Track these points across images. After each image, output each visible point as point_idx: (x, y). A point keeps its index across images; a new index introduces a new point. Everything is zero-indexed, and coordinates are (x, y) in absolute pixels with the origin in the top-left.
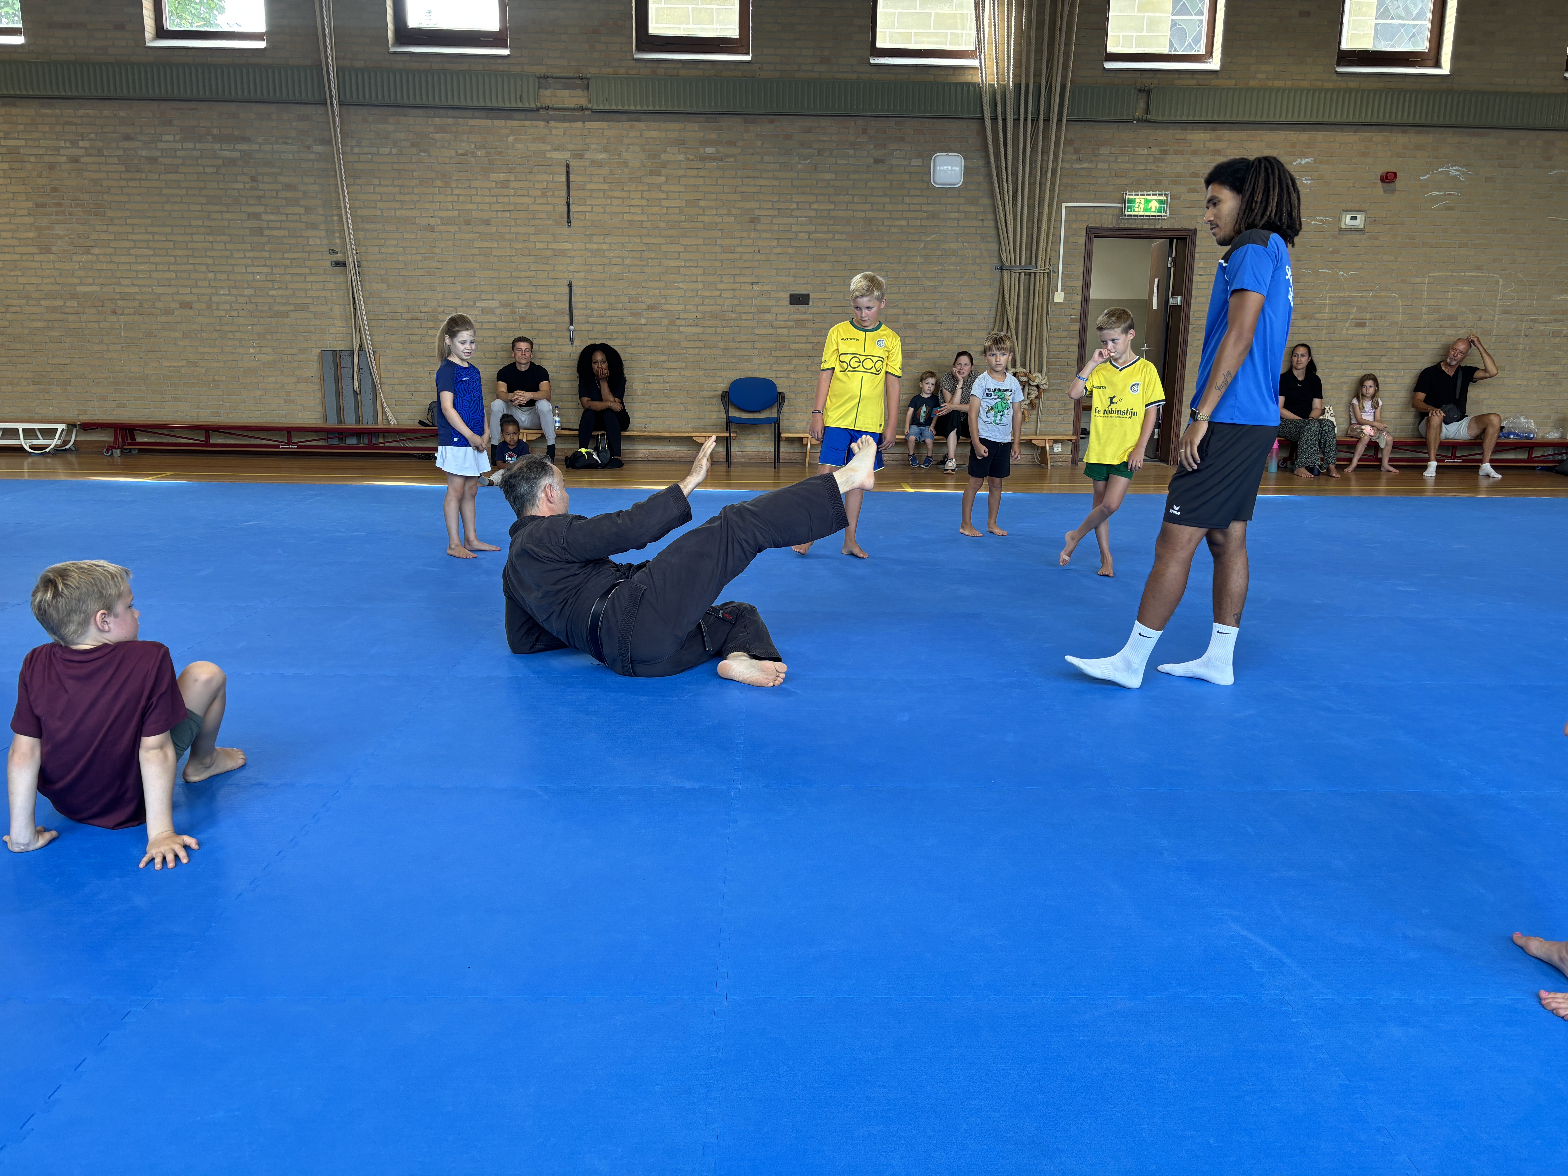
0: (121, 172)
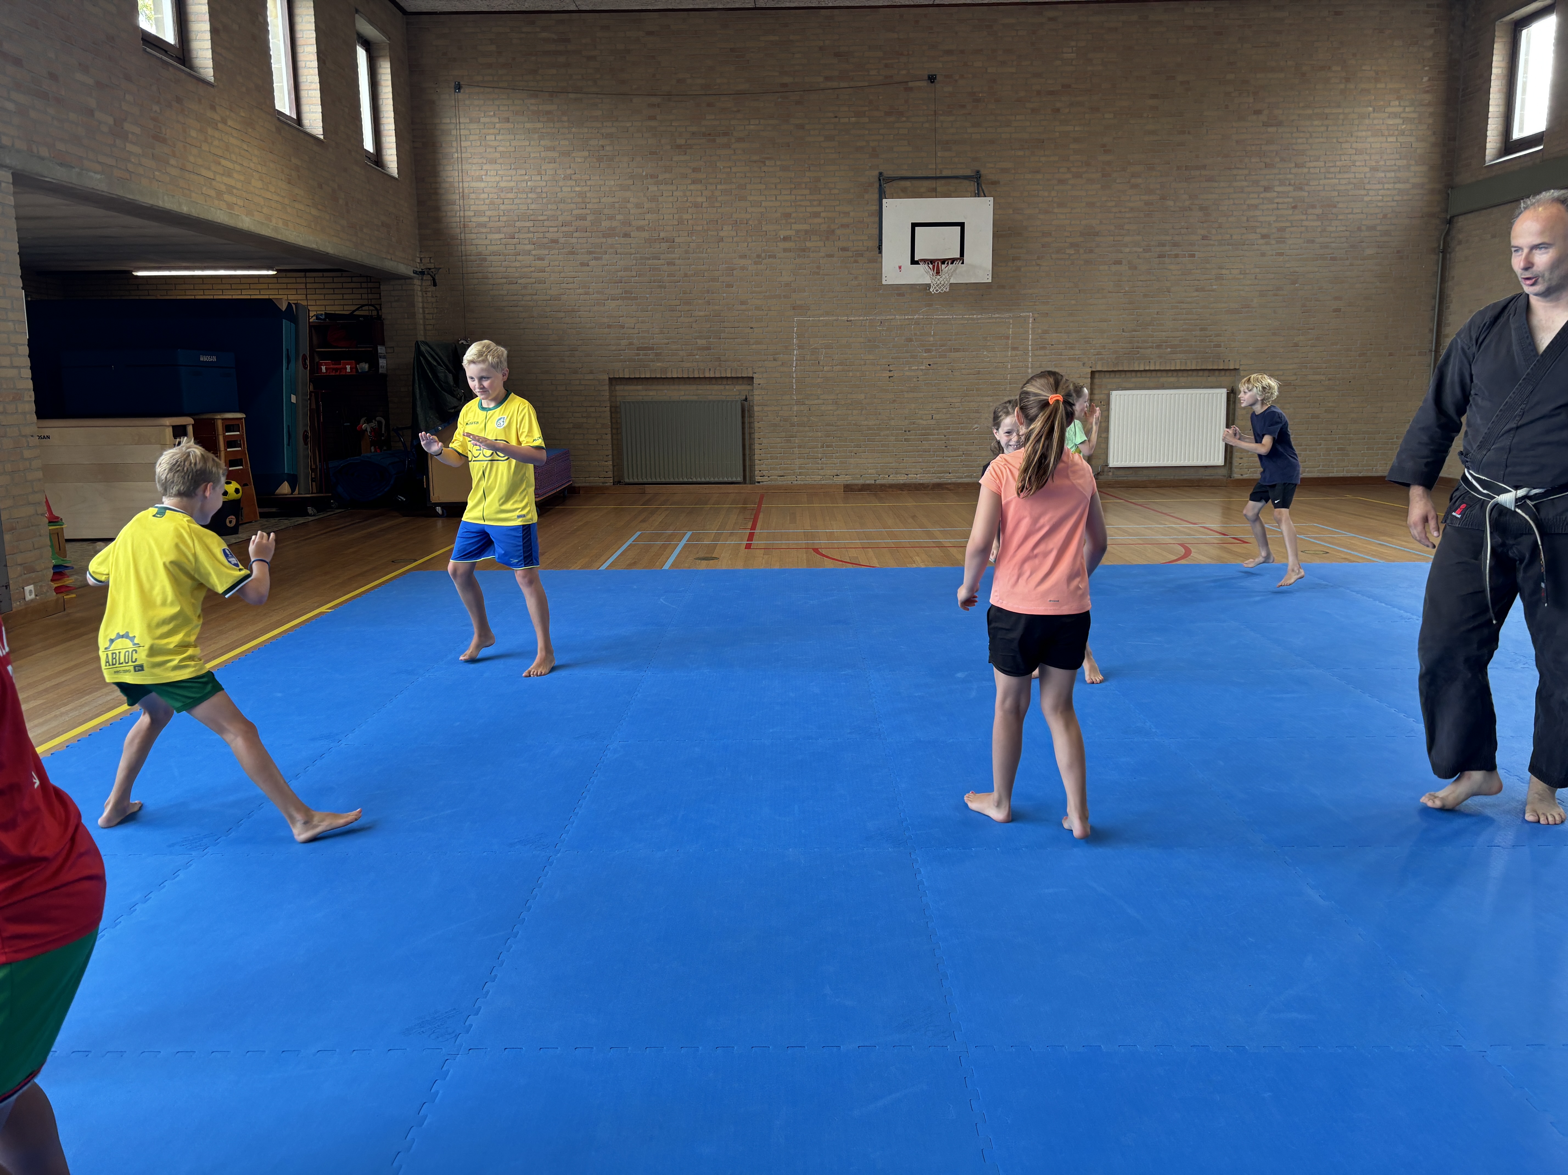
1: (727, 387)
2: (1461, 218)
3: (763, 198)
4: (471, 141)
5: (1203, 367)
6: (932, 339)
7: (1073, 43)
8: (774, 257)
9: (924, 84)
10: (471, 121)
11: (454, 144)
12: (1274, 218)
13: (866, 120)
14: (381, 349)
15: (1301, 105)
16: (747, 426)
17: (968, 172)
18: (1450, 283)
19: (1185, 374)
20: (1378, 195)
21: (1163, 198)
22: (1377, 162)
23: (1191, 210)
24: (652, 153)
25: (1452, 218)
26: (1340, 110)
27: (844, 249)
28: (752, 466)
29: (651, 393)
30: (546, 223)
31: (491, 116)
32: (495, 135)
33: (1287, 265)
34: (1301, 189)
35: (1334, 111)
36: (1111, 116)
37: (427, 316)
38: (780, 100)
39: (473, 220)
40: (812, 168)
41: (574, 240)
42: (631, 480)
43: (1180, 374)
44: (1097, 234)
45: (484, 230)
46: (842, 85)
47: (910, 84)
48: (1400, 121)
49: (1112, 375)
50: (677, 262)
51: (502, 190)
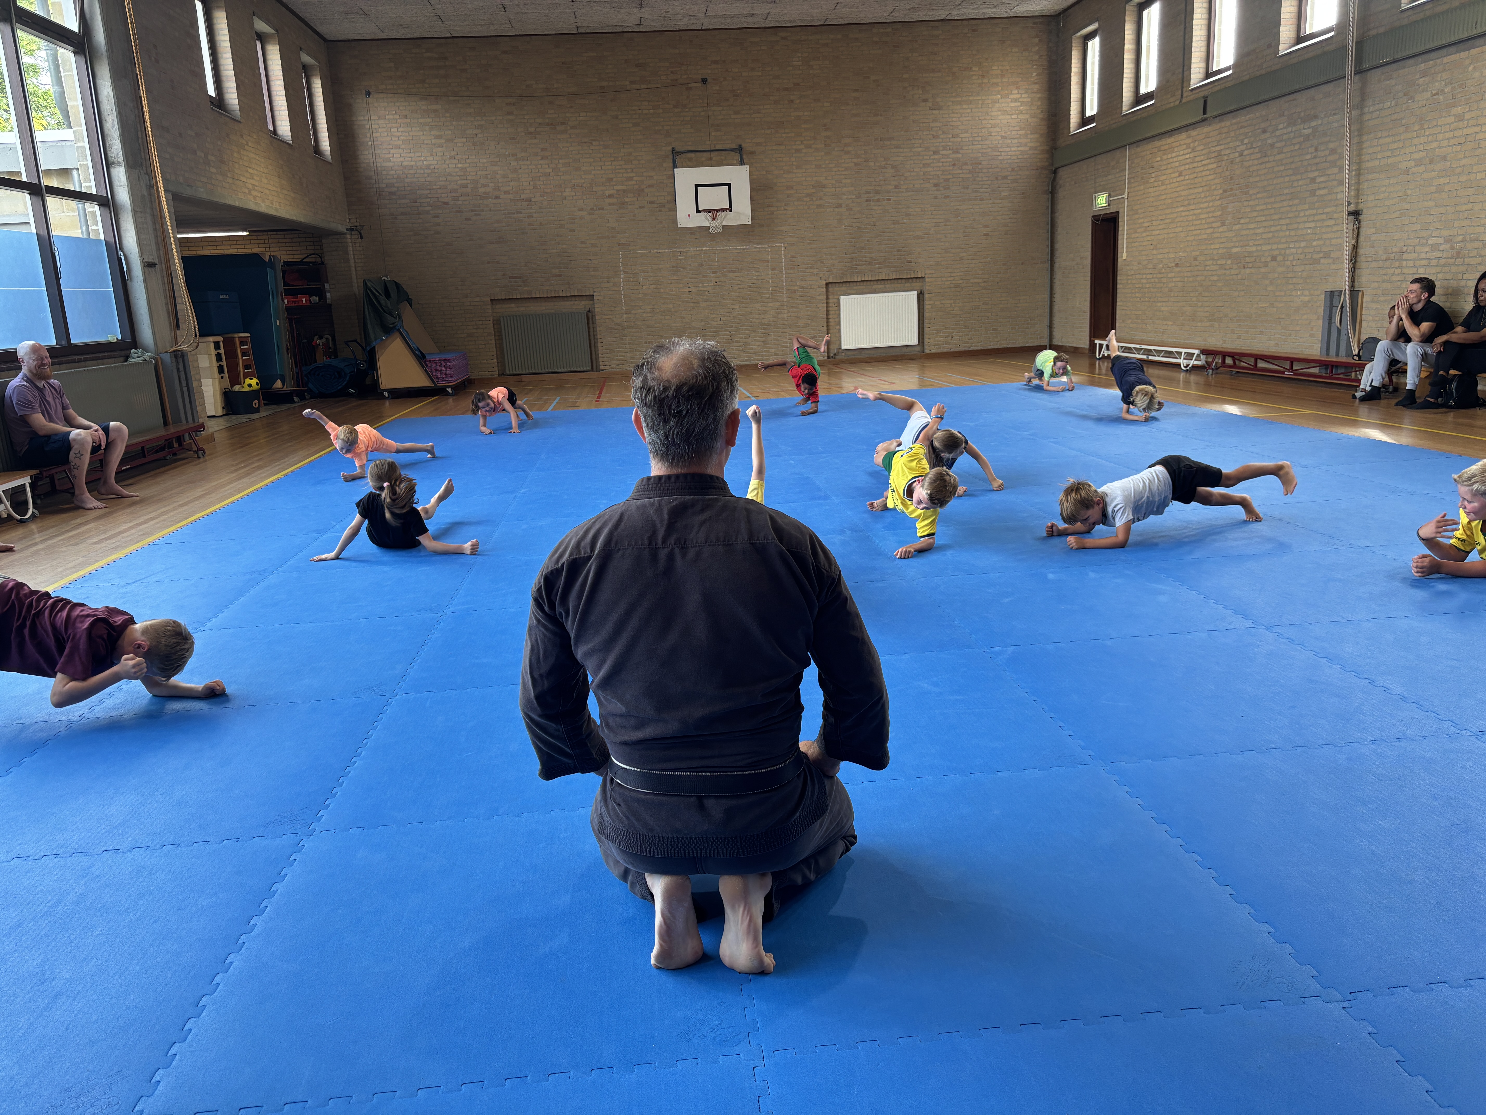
0: (1258, 159)
1: (576, 302)
2: (1060, 170)
3: (592, 168)
4: (380, 133)
5: (901, 277)
6: (716, 264)
7: (799, 55)
8: (603, 209)
9: (700, 85)
10: (379, 118)
11: (368, 135)
12: (941, 172)
13: (661, 111)
14: (327, 286)
15: (953, 95)
16: (591, 330)
17: (734, 146)
18: (1057, 214)
19: (889, 282)
20: (1008, 155)
21: (867, 160)
22: (1006, 133)
23: (886, 168)
24: (511, 138)
25: (1056, 169)
26: (979, 98)
27: (651, 202)
28: (597, 359)
29: (522, 309)
30: (439, 191)
31: (394, 114)
32: (398, 128)
33: (952, 204)
34: (957, 152)
35: (975, 98)
36: (828, 104)
37: (357, 261)
38: (599, 98)
39: (386, 190)
40: (625, 146)
41: (460, 202)
42: (511, 373)
43: (886, 282)
44: (824, 187)
45: (394, 197)
46: (643, 87)
47: (690, 85)
48: (1019, 104)
49: (841, 284)
50: (534, 215)
51: (405, 167)
